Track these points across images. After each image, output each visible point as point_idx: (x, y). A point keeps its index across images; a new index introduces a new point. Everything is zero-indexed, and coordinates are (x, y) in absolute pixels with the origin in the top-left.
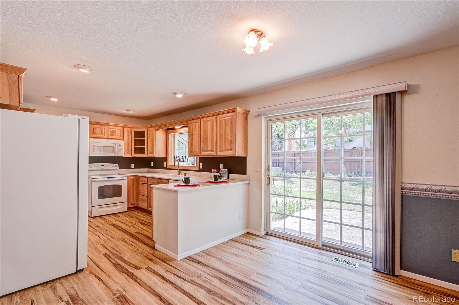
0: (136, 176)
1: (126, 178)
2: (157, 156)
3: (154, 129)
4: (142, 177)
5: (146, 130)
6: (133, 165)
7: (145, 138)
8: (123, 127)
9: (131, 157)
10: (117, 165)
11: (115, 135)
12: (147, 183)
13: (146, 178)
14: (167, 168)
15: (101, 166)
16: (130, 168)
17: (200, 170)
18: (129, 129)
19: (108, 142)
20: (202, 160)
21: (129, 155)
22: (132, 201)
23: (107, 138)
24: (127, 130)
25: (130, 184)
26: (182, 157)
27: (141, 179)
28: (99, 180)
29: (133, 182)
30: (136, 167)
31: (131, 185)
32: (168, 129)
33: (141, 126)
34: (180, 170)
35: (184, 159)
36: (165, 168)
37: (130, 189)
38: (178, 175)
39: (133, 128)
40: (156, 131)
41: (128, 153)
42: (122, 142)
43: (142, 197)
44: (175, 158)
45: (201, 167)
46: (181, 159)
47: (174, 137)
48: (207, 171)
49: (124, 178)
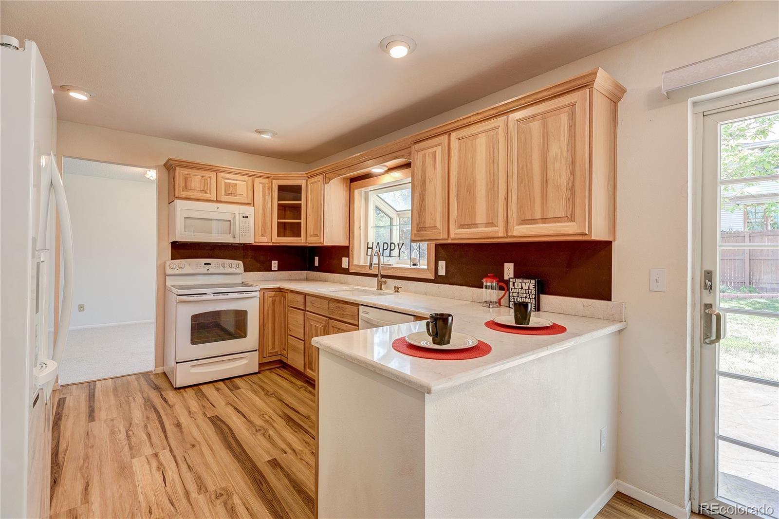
0: (280, 290)
1: (257, 294)
2: (327, 242)
3: (320, 178)
4: (292, 291)
5: (303, 183)
6: (275, 264)
7: (301, 200)
8: (254, 177)
9: (271, 244)
10: (241, 262)
11: (235, 195)
12: (305, 307)
13: (302, 296)
14: (350, 271)
15: (205, 264)
16: (270, 270)
17: (438, 280)
18: (265, 181)
19: (217, 210)
20: (443, 250)
21: (265, 241)
22: (270, 347)
23: (217, 201)
24: (262, 184)
25: (266, 308)
26: (386, 245)
27: (290, 296)
28: (195, 298)
29: (274, 302)
30: (280, 269)
31: (268, 310)
32: (353, 180)
33: (294, 174)
34: (383, 276)
35: (391, 250)
36: (346, 272)
37: (266, 321)
38: (378, 289)
39: (274, 178)
40: (325, 182)
41: (262, 235)
42: (249, 210)
43: (292, 341)
44: (368, 248)
45: (442, 272)
46: (384, 250)
48: (459, 282)
49: (253, 294)
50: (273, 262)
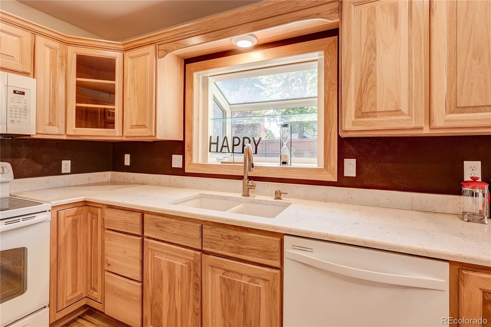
0: (85, 203)
1: (47, 216)
3: (152, 48)
4: (110, 207)
5: (117, 56)
6: (66, 165)
7: (114, 80)
8: (35, 34)
9: (65, 138)
10: (8, 165)
12: (143, 232)
13: (138, 216)
14: (187, 171)
16: (58, 172)
17: (343, 182)
18: (55, 44)
20: (352, 145)
21: (55, 132)
24: (51, 48)
25: (62, 234)
27: (110, 214)
31: (65, 238)
32: (188, 61)
33: (103, 42)
34: (250, 178)
36: (181, 172)
37: (61, 255)
38: (243, 195)
39: (69, 44)
40: (157, 56)
41: (50, 124)
42: (26, 84)
43: (113, 281)
44: (211, 143)
46: (234, 145)
47: (205, 85)
48: (381, 185)
49: (39, 217)
50: (64, 162)
